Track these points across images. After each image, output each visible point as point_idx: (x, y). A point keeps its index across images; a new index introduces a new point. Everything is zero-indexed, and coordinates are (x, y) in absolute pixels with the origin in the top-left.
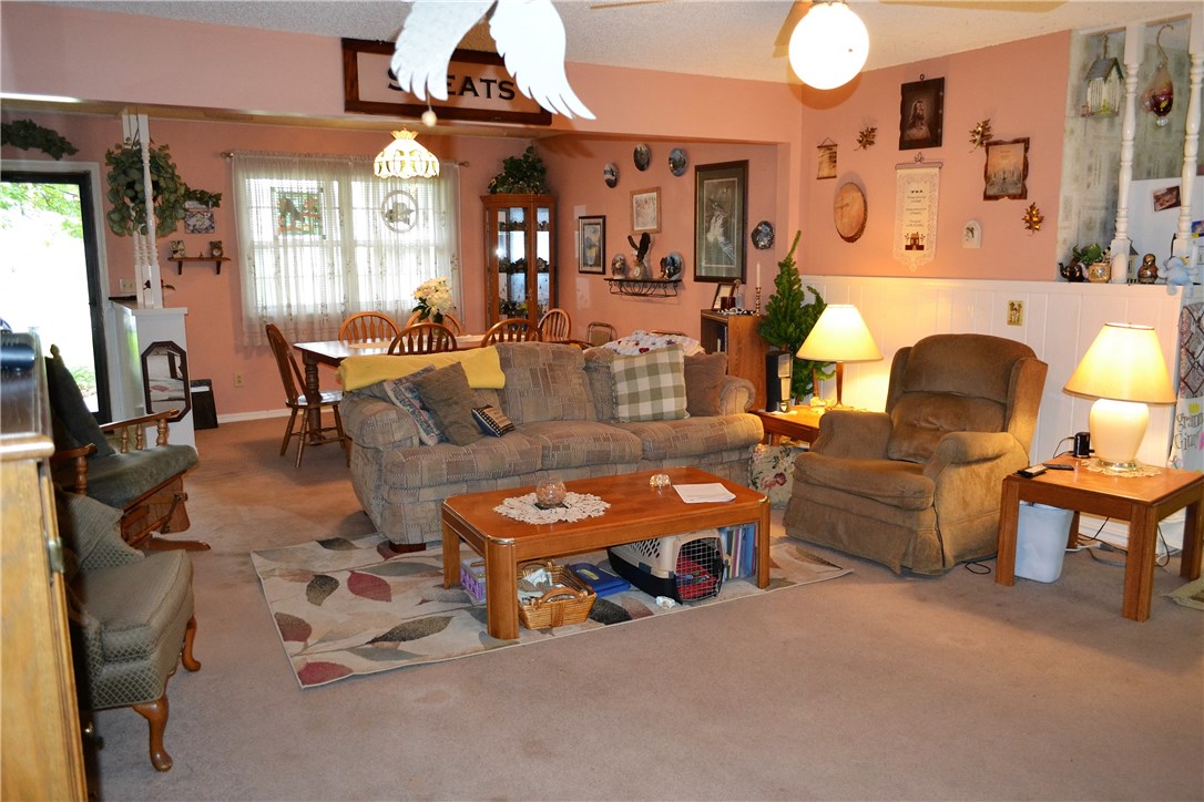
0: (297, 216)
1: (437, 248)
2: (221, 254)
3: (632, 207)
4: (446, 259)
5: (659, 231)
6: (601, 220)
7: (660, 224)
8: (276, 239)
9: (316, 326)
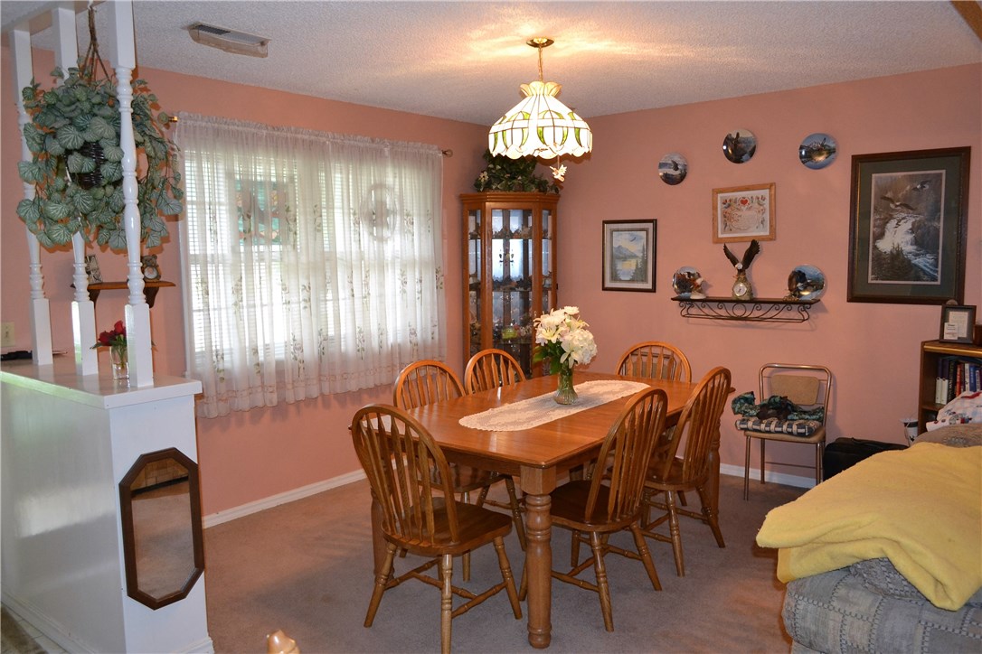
0: (262, 217)
1: (421, 263)
2: (159, 276)
3: (715, 208)
4: (429, 279)
5: (772, 238)
6: (650, 226)
7: (773, 228)
8: (235, 251)
9: (288, 378)
